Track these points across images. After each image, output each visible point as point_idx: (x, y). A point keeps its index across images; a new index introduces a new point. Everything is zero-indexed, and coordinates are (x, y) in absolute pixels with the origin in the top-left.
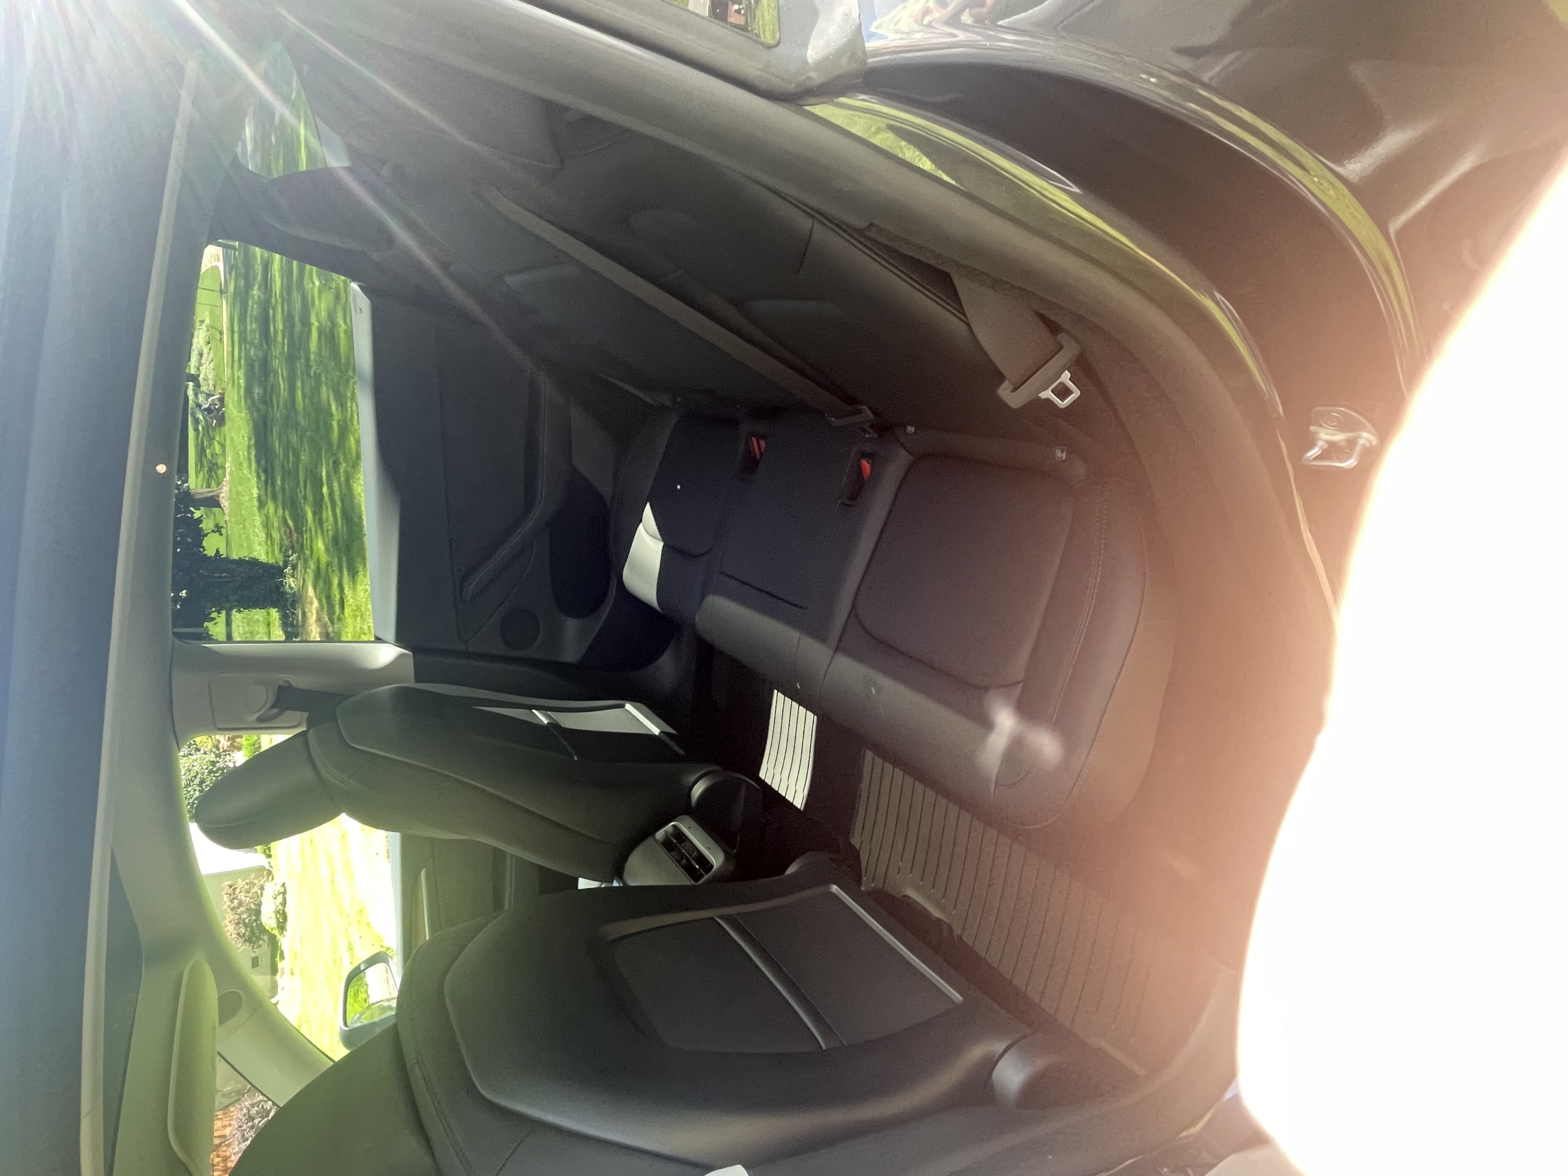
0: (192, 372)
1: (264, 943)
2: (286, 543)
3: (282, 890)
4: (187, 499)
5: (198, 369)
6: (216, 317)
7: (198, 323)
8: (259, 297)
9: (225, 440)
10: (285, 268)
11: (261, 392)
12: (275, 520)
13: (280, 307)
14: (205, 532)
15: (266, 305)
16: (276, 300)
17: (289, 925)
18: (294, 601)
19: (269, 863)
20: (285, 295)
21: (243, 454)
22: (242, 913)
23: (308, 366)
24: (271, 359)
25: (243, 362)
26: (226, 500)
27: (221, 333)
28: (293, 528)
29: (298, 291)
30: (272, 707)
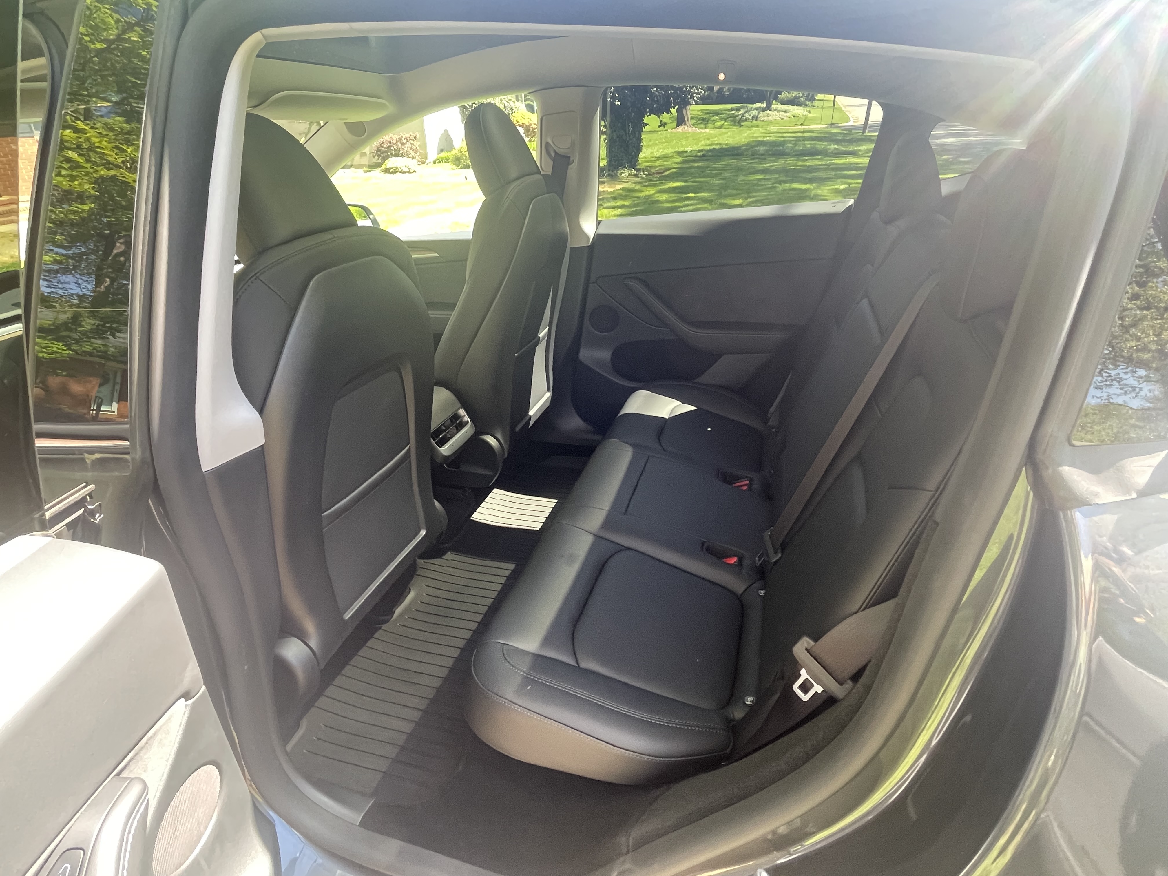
0: (773, 106)
1: (375, 160)
2: (653, 171)
3: (411, 171)
4: (683, 103)
5: (775, 110)
6: (813, 121)
7: (808, 109)
8: (829, 149)
9: (725, 128)
10: (852, 166)
11: (761, 152)
12: (669, 163)
13: (823, 163)
14: (661, 116)
15: (824, 153)
16: (828, 160)
17: (388, 175)
18: (612, 176)
19: (430, 163)
20: (831, 167)
21: (716, 140)
22: (397, 145)
23: (780, 183)
24: (785, 158)
25: (783, 139)
26: (682, 130)
27: (802, 124)
28: (663, 174)
29: (835, 175)
30: (556, 152)
